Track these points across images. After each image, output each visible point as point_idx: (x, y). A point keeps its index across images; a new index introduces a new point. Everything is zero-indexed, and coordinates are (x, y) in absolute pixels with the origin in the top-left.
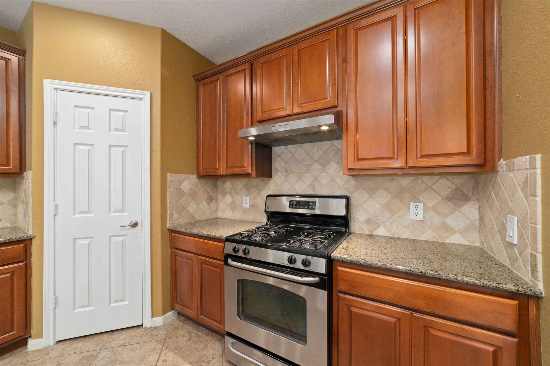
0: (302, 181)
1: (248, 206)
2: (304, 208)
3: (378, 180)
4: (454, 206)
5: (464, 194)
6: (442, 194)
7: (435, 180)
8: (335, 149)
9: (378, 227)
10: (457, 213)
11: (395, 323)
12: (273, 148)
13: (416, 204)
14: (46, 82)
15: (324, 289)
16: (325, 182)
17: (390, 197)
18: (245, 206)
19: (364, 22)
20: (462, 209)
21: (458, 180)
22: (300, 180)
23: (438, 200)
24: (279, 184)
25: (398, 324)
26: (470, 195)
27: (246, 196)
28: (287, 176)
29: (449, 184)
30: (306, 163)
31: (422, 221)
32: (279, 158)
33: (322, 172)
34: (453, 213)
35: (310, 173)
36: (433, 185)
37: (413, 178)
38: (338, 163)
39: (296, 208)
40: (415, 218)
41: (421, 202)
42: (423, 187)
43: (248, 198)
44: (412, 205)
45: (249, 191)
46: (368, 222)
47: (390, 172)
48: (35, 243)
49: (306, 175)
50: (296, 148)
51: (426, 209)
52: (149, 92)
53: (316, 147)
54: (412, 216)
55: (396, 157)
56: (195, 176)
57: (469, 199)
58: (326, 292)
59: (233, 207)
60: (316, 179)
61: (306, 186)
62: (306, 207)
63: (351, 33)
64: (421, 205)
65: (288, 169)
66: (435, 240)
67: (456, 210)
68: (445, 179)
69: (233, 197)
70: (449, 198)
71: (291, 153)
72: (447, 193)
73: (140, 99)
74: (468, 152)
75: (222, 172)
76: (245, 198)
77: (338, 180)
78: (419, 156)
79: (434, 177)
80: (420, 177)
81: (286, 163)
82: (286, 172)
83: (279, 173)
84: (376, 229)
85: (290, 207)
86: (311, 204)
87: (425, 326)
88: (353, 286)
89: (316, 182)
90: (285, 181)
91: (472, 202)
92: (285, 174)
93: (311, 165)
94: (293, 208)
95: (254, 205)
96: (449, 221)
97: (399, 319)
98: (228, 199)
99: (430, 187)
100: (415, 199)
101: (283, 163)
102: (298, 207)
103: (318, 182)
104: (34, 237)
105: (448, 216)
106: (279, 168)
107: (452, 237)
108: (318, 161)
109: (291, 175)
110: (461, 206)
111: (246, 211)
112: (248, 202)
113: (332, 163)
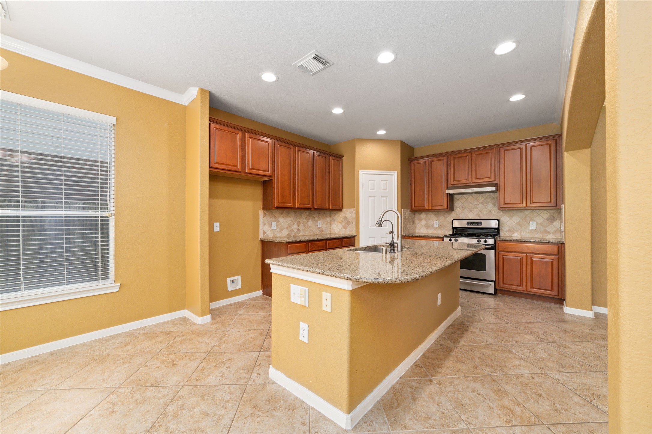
0: (472, 212)
1: (437, 226)
2: (476, 225)
3: (514, 212)
4: (550, 223)
5: (554, 218)
6: (544, 217)
7: (542, 212)
8: (491, 197)
9: (514, 233)
10: (551, 225)
11: (521, 259)
12: (454, 196)
13: (532, 222)
14: (360, 171)
15: (494, 250)
16: (485, 213)
17: (520, 219)
18: (435, 226)
19: (508, 148)
20: (553, 224)
21: (552, 212)
22: (471, 212)
23: (543, 220)
24: (458, 214)
25: (522, 259)
26: (556, 217)
27: (436, 220)
28: (463, 210)
29: (548, 213)
30: (474, 204)
31: (535, 229)
32: (458, 201)
33: (484, 208)
34: (549, 225)
35: (477, 208)
36: (540, 214)
37: (531, 211)
38: (493, 204)
39: (471, 225)
40: (532, 228)
41: (535, 221)
42: (536, 215)
43: (437, 222)
44: (531, 222)
45: (438, 218)
46: (509, 231)
47: (520, 209)
48: (356, 238)
49: (475, 209)
50: (469, 196)
51: (537, 224)
52: (396, 171)
53: (480, 196)
54: (531, 228)
55: (522, 203)
56: (409, 210)
57: (556, 220)
58: (494, 251)
59: (427, 227)
60: (480, 211)
61: (474, 215)
62: (477, 225)
63: (502, 151)
64: (535, 223)
65: (464, 206)
66: (542, 237)
67: (550, 224)
68: (546, 211)
69: (427, 222)
70: (548, 219)
71: (465, 198)
72: (547, 217)
73: (392, 175)
74: (550, 201)
75: (427, 208)
76: (435, 222)
77: (493, 212)
78: (531, 203)
79: (541, 210)
80: (535, 210)
81: (462, 203)
82: (463, 208)
83: (458, 209)
84: (513, 234)
85: (467, 225)
86: (479, 223)
87: (531, 258)
88: (505, 248)
89: (481, 213)
90: (462, 212)
91: (558, 221)
92: (462, 209)
93: (477, 205)
94: (469, 225)
95: (441, 225)
96: (547, 229)
97: (522, 257)
98: (423, 222)
99: (539, 215)
100: (532, 220)
101: (460, 204)
102: (472, 224)
103: (482, 213)
104: (356, 236)
105: (547, 227)
106: (458, 206)
107: (549, 236)
108: (481, 203)
109: (466, 209)
110: (553, 222)
111: (436, 229)
112: (437, 224)
113: (490, 204)
